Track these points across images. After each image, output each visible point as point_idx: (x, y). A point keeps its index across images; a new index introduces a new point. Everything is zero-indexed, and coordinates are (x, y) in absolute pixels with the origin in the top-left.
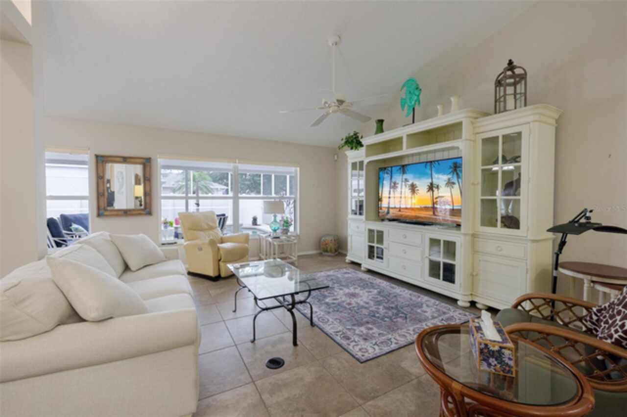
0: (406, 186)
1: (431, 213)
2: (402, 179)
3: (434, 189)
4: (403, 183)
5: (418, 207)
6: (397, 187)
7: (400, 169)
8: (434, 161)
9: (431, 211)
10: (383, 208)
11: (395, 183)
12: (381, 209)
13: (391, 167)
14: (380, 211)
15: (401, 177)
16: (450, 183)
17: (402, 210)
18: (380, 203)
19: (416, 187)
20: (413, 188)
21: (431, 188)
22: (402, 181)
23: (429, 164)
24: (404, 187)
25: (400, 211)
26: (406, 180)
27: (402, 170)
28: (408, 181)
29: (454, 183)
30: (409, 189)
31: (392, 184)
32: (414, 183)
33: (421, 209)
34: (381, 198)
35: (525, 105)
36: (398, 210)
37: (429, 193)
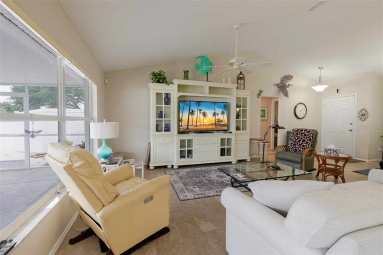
0: (200, 113)
1: (215, 126)
2: (198, 109)
3: (216, 115)
4: (199, 111)
5: (208, 124)
6: (194, 113)
7: (196, 103)
8: (216, 102)
9: (214, 125)
10: (182, 126)
11: (193, 111)
12: (181, 126)
13: (190, 101)
14: (180, 127)
15: (197, 107)
16: (223, 113)
17: (197, 126)
18: (180, 123)
19: (207, 114)
20: (204, 114)
21: (214, 114)
22: (198, 110)
23: (213, 103)
24: (199, 113)
25: (196, 126)
26: (200, 110)
27: (197, 104)
28: (202, 110)
29: (224, 113)
30: (202, 115)
31: (191, 111)
32: (205, 112)
33: (209, 125)
34: (182, 120)
35: (244, 89)
36: (195, 126)
37: (213, 117)
